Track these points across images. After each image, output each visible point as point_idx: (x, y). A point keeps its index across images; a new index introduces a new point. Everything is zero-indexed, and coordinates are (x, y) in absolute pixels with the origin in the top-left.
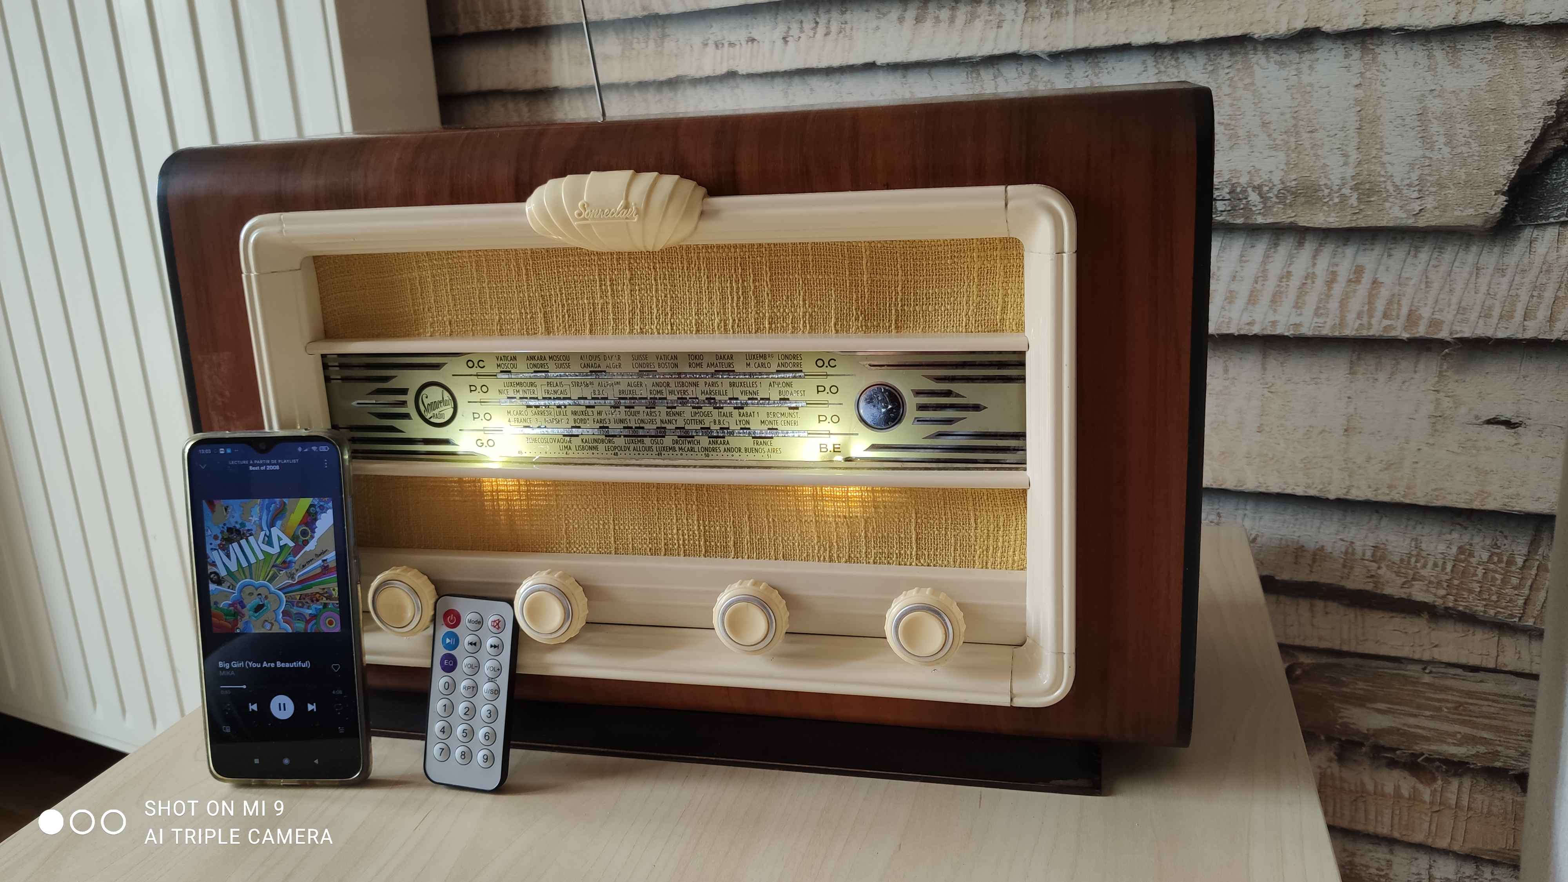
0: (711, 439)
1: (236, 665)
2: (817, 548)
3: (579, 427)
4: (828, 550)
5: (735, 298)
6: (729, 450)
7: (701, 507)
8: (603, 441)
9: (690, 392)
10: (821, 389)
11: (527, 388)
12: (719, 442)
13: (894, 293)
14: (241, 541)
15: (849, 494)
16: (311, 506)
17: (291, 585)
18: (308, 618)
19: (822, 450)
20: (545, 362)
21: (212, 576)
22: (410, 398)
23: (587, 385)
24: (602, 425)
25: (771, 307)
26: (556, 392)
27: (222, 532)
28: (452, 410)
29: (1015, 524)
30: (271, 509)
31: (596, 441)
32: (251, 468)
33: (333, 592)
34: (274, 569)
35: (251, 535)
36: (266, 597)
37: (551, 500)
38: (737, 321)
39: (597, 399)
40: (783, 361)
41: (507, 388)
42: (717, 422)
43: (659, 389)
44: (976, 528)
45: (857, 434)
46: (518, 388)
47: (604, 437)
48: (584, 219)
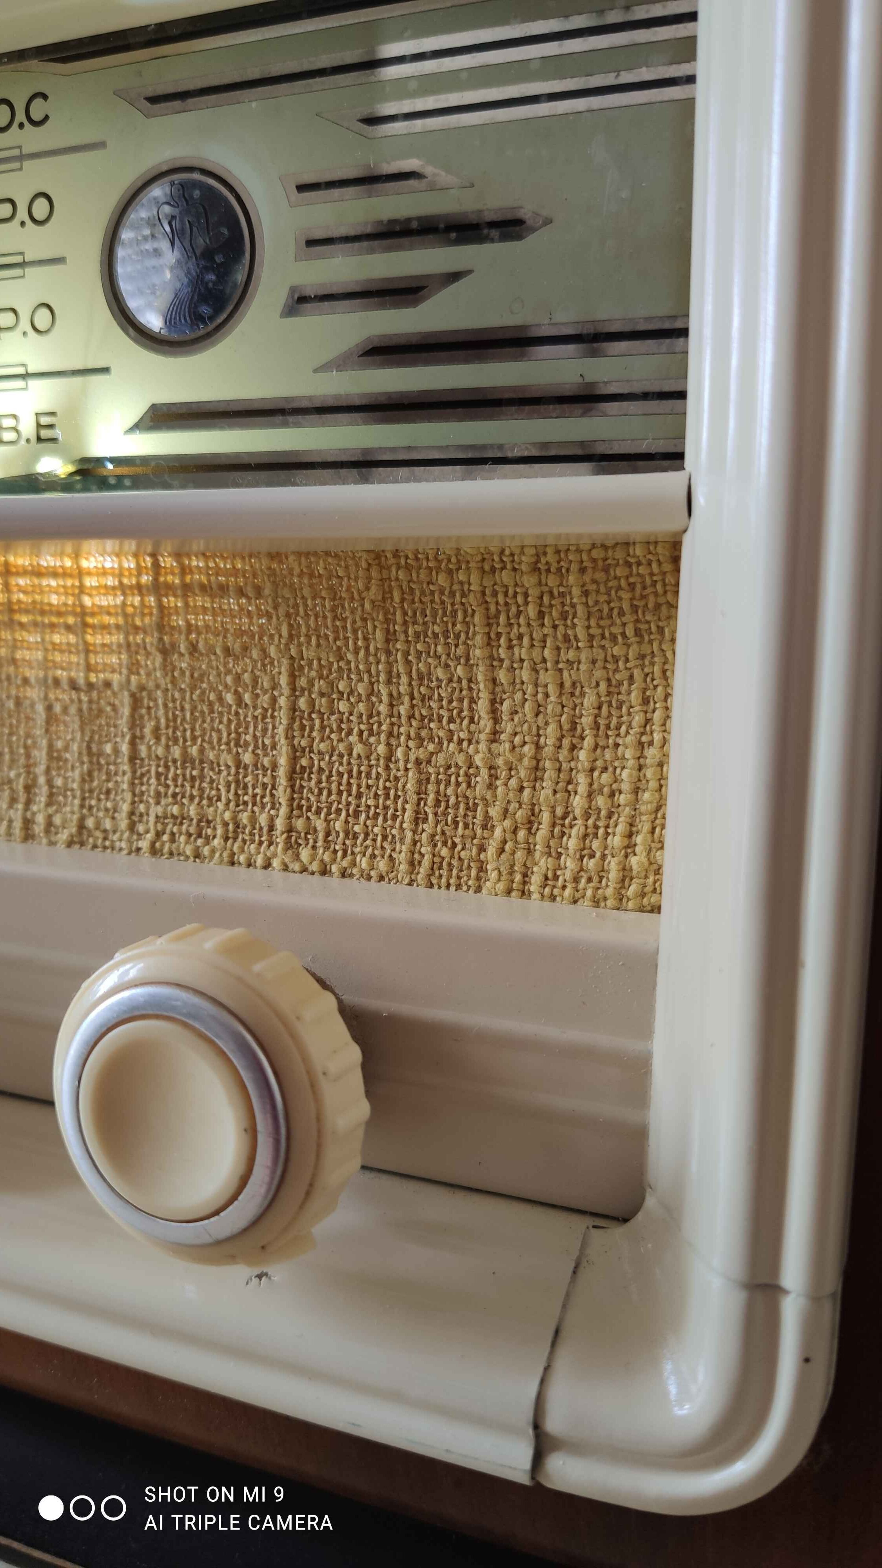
4: (22, 798)
10: (3, 210)
15: (86, 601)
19: (6, 435)
45: (105, 370)
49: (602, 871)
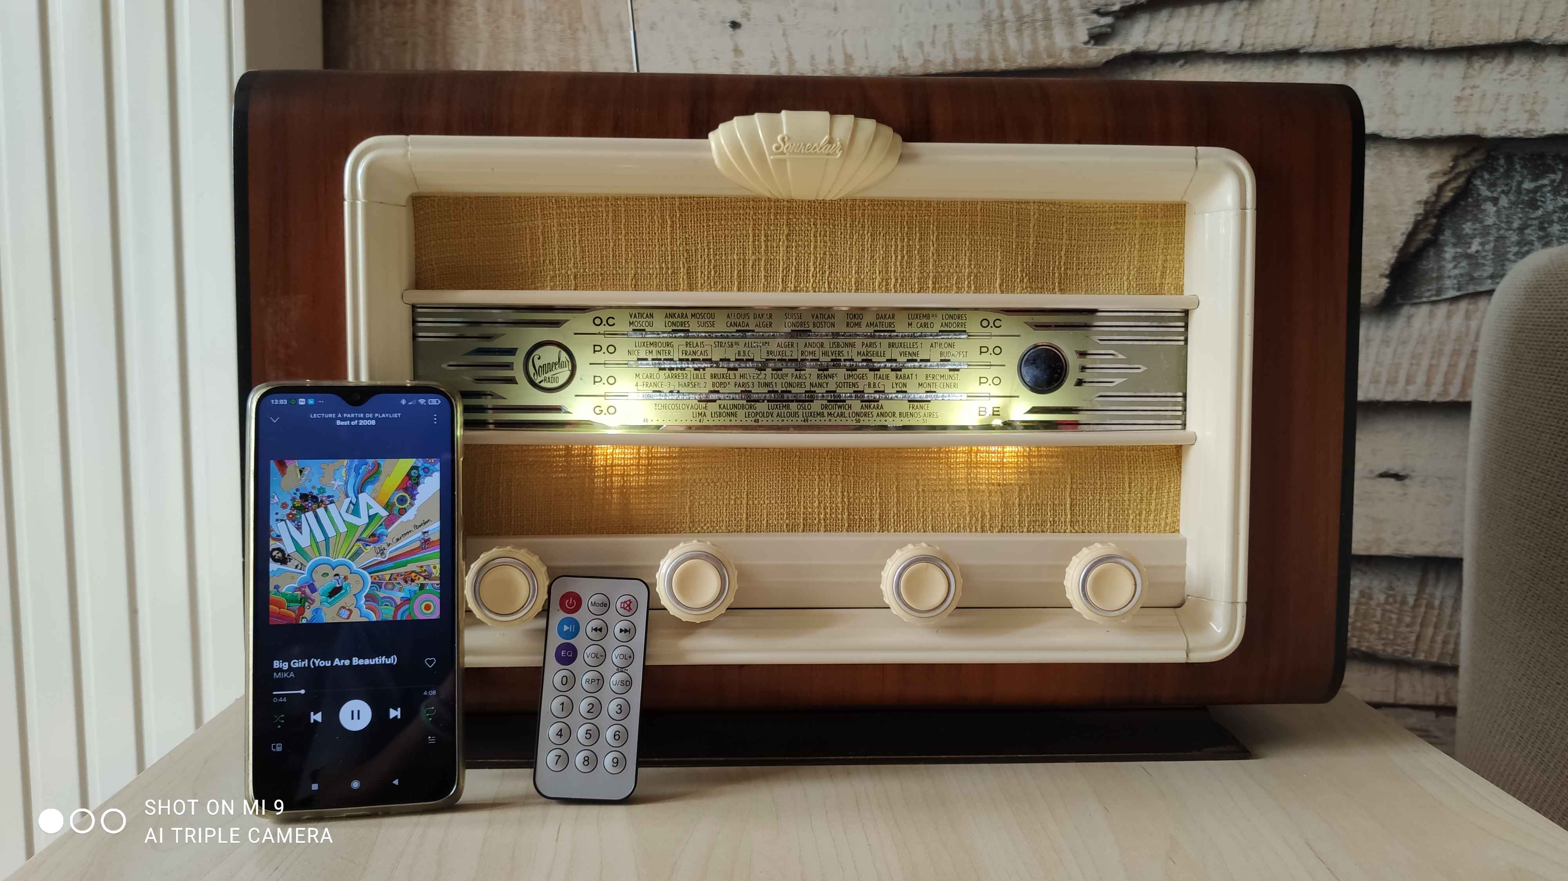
0: (864, 404)
1: (297, 664)
2: (968, 519)
3: (718, 392)
4: (980, 520)
5: (899, 257)
6: (882, 415)
7: (846, 477)
8: (743, 407)
9: (845, 353)
10: (984, 350)
11: (662, 348)
12: (872, 406)
13: (1057, 257)
14: (317, 510)
15: (1005, 460)
16: (413, 468)
17: (381, 562)
18: (399, 602)
19: (981, 413)
20: (686, 320)
21: (274, 553)
22: (518, 360)
23: (732, 346)
24: (743, 389)
25: (936, 267)
26: (695, 353)
27: (294, 499)
28: (568, 373)
29: (1167, 486)
30: (361, 471)
31: (735, 406)
32: (339, 423)
33: (434, 571)
34: (360, 544)
35: (332, 502)
36: (346, 578)
37: (675, 474)
38: (899, 281)
39: (742, 360)
40: (946, 321)
41: (638, 348)
42: (872, 385)
43: (811, 349)
44: (1129, 493)
45: (1018, 397)
46: (651, 348)
47: (744, 402)
48: (782, 153)
49: (1160, 525)
